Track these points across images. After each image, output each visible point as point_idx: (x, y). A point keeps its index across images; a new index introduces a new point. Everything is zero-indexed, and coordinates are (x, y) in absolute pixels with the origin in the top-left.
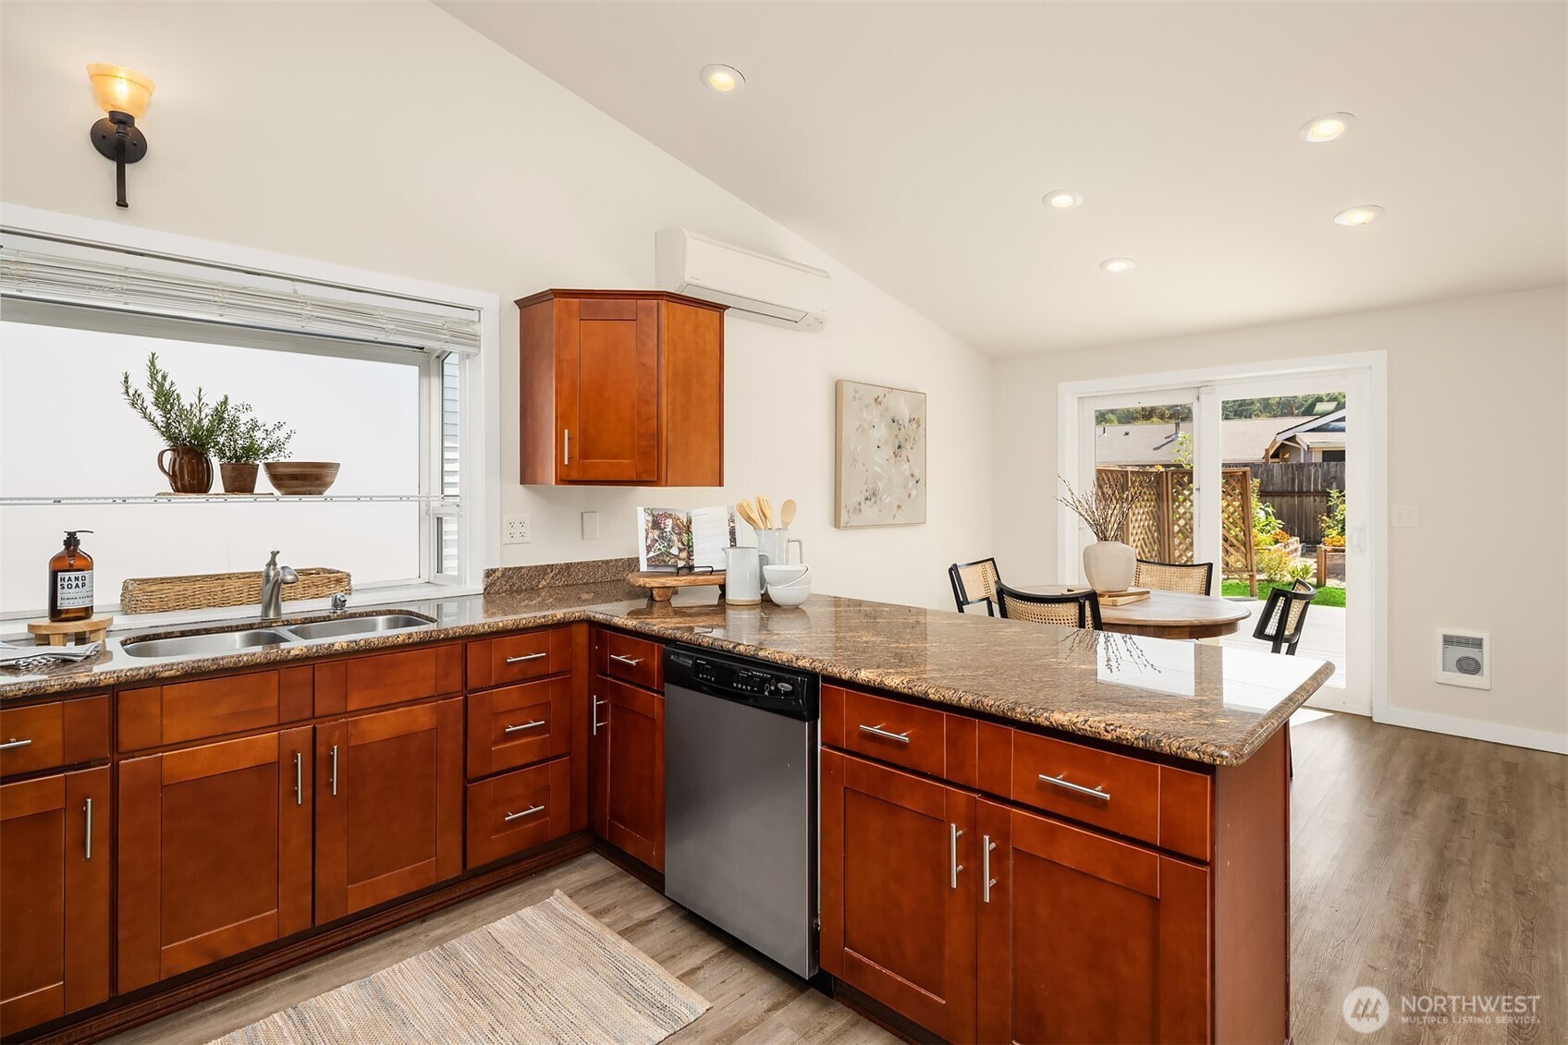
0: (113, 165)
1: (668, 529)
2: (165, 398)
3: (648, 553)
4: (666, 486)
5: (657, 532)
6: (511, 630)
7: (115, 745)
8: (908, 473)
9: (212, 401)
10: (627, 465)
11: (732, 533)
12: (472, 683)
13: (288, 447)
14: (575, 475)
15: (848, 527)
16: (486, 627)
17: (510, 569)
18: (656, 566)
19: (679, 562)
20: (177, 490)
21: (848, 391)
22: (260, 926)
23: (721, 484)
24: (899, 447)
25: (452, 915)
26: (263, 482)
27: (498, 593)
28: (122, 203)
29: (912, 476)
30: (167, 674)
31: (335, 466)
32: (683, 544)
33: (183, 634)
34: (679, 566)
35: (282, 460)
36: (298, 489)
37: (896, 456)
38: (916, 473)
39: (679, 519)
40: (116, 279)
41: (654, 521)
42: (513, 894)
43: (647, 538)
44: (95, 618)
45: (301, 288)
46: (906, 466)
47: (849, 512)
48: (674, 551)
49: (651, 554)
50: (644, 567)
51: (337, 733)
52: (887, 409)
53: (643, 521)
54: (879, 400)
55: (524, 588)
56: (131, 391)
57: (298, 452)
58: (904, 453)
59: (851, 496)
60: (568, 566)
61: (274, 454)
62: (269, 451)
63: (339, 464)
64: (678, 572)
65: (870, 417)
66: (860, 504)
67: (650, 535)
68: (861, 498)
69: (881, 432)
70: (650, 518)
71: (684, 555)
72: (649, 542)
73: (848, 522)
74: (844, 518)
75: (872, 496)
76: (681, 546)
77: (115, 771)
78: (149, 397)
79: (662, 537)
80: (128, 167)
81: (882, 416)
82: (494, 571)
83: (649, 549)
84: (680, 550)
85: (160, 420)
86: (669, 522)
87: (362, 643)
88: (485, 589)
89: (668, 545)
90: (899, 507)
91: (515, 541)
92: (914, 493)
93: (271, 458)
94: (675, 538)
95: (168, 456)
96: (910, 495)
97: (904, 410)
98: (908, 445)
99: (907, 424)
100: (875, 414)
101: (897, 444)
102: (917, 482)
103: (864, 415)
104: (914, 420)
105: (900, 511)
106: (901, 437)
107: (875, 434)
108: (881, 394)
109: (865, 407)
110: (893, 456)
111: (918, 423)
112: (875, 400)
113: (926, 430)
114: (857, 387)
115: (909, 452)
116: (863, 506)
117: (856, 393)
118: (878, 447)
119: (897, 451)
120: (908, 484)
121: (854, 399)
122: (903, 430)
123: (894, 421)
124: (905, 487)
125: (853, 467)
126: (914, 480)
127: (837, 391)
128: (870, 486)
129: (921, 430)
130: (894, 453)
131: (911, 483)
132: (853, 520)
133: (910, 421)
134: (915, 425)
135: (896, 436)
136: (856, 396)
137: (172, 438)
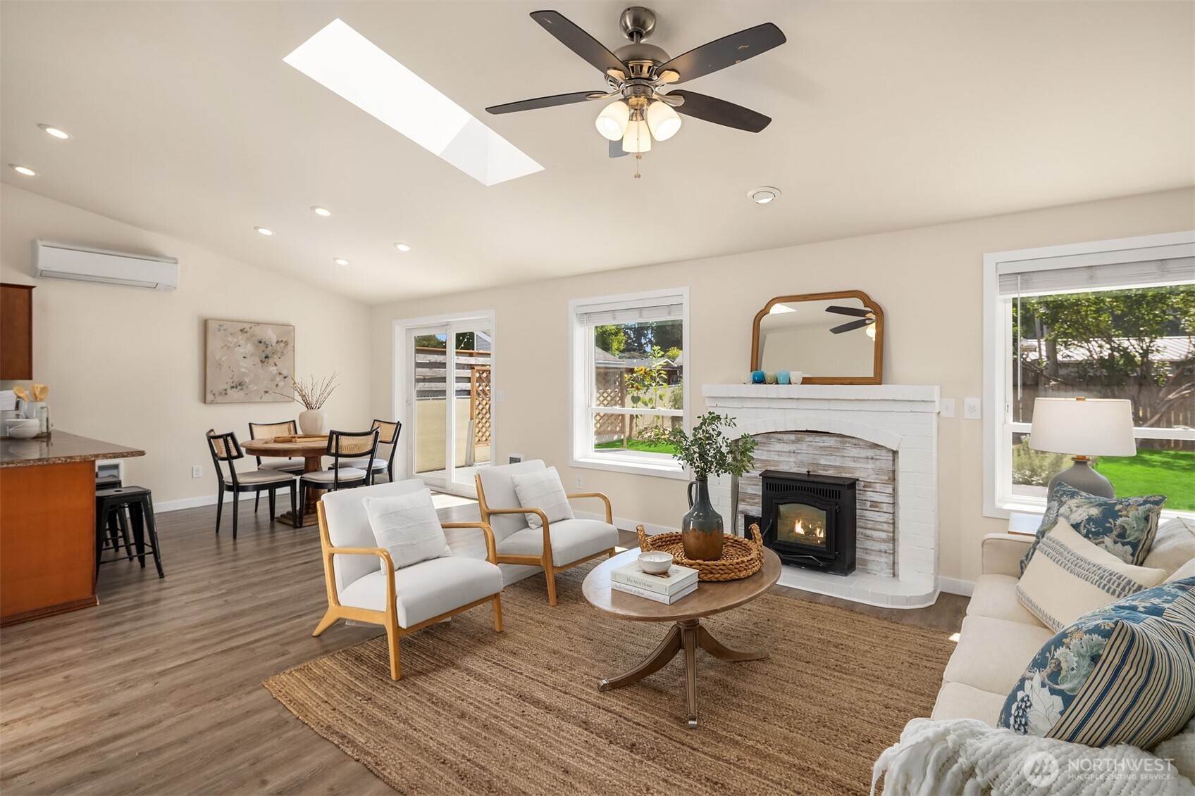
8: (275, 372)
15: (212, 403)
21: (212, 326)
23: (30, 378)
24: (266, 357)
29: (280, 374)
37: (263, 363)
38: (285, 373)
46: (274, 370)
47: (214, 394)
52: (253, 335)
54: (246, 330)
58: (271, 361)
59: (217, 384)
65: (235, 340)
66: (226, 390)
68: (228, 387)
69: (249, 348)
73: (214, 400)
74: (210, 397)
75: (240, 385)
81: (248, 339)
90: (266, 392)
92: (281, 384)
96: (277, 385)
97: (271, 336)
98: (275, 356)
99: (274, 344)
100: (241, 339)
101: (264, 356)
102: (285, 378)
103: (230, 339)
104: (282, 341)
105: (267, 394)
106: (268, 352)
107: (241, 350)
108: (247, 326)
109: (232, 334)
110: (260, 363)
111: (286, 343)
112: (242, 330)
113: (294, 347)
114: (222, 323)
115: (277, 360)
116: (229, 392)
117: (221, 326)
118: (244, 357)
119: (264, 360)
120: (275, 379)
121: (219, 330)
122: (270, 347)
123: (260, 342)
124: (272, 380)
125: (218, 369)
126: (282, 377)
127: (205, 325)
128: (236, 380)
129: (290, 347)
130: (261, 361)
131: (278, 378)
132: (219, 399)
133: (277, 342)
134: (282, 345)
135: (263, 351)
136: (222, 328)
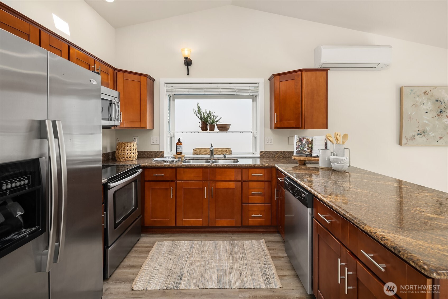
0: (187, 67)
1: (304, 142)
2: (199, 112)
3: (296, 149)
4: (304, 129)
5: (300, 143)
6: (253, 167)
7: (176, 179)
9: (208, 112)
10: (292, 123)
11: (326, 145)
12: (244, 179)
13: (221, 120)
14: (278, 126)
15: (406, 145)
16: (246, 165)
17: (267, 151)
18: (299, 154)
19: (307, 153)
20: (203, 130)
21: (407, 90)
22: (199, 222)
23: (327, 128)
25: (239, 235)
26: (216, 129)
27: (263, 157)
28: (188, 74)
30: (183, 166)
31: (230, 125)
32: (309, 147)
33: (196, 159)
34: (307, 154)
35: (220, 124)
36: (222, 130)
39: (308, 139)
40: (188, 89)
41: (299, 140)
42: (254, 236)
43: (296, 145)
44: (183, 154)
45: (219, 85)
46: (446, 121)
47: (407, 139)
48: (306, 149)
49: (297, 150)
50: (295, 154)
51: (213, 185)
52: (432, 96)
53: (296, 139)
55: (270, 157)
56: (195, 111)
57: (223, 122)
58: (444, 114)
59: (407, 133)
60: (284, 152)
61: (218, 122)
62: (217, 121)
63: (230, 124)
64: (307, 156)
65: (421, 100)
66: (414, 136)
67: (298, 144)
68: (415, 134)
69: (429, 105)
70: (298, 139)
71: (309, 151)
72: (297, 146)
73: (407, 143)
74: (404, 141)
75: (422, 133)
76: (308, 148)
77: (176, 183)
78: (197, 111)
79: (301, 145)
80: (189, 67)
81: (429, 99)
82: (262, 152)
83: (297, 148)
84: (308, 149)
85: (199, 117)
86: (305, 140)
87: (218, 165)
88: (260, 156)
89: (304, 147)
91: (268, 144)
93: (218, 123)
94: (306, 145)
95: (201, 123)
97: (445, 96)
99: (446, 100)
100: (424, 99)
101: (439, 111)
103: (417, 99)
105: (441, 140)
106: (442, 108)
107: (424, 107)
108: (428, 90)
109: (418, 96)
110: (437, 116)
112: (425, 93)
114: (412, 88)
116: (416, 137)
117: (411, 90)
118: (426, 112)
119: (439, 114)
121: (411, 93)
122: (443, 104)
123: (437, 101)
124: (445, 129)
125: (410, 121)
127: (401, 90)
128: (421, 129)
132: (410, 142)
135: (439, 107)
136: (412, 92)
137: (201, 119)
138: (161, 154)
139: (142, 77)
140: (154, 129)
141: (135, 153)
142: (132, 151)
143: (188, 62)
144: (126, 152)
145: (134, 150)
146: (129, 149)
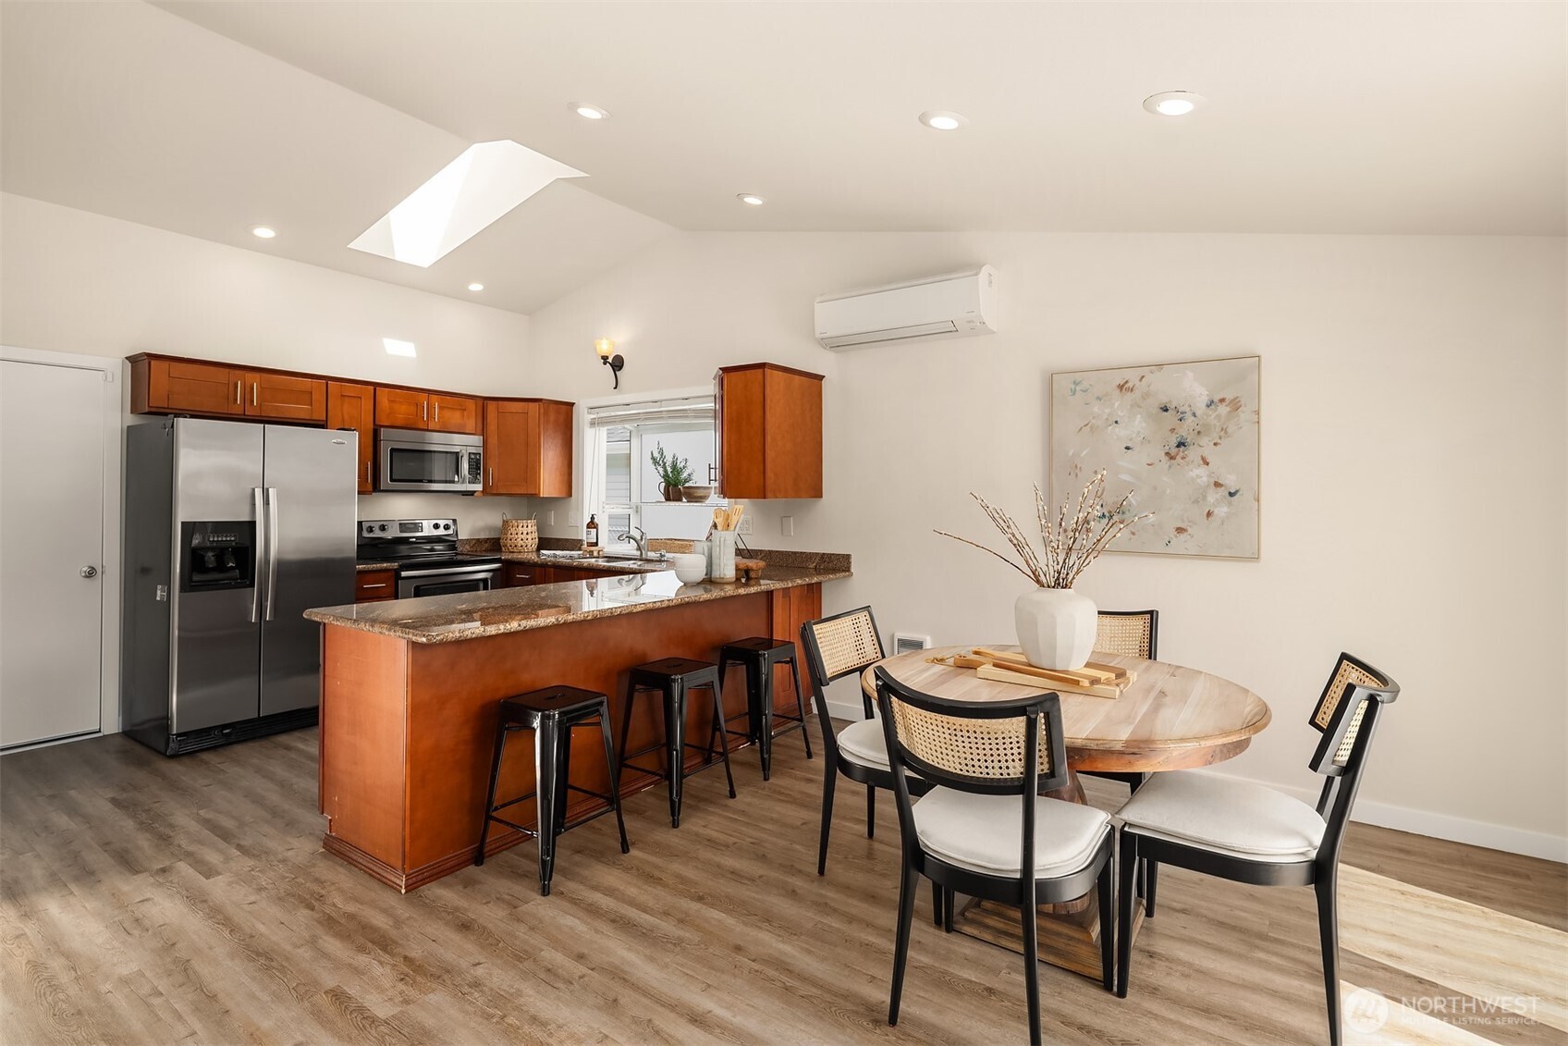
0: (615, 373)
8: (1204, 480)
20: (666, 500)
21: (1065, 386)
24: (1181, 444)
26: (684, 500)
28: (616, 387)
29: (1217, 485)
35: (689, 485)
36: (690, 500)
37: (1172, 458)
38: (1231, 481)
46: (1200, 474)
47: (1065, 532)
52: (1146, 396)
54: (1130, 385)
58: (1193, 453)
60: (770, 552)
62: (686, 481)
65: (1107, 411)
68: (1092, 515)
69: (1136, 426)
80: (618, 373)
81: (1135, 405)
85: (662, 473)
90: (1180, 530)
92: (1221, 511)
93: (686, 484)
95: (663, 484)
96: (1209, 514)
97: (1194, 390)
98: (1205, 441)
99: (1200, 406)
100: (1119, 405)
101: (1174, 442)
102: (1231, 494)
103: (1096, 409)
104: (1222, 400)
105: (1183, 537)
106: (1185, 431)
107: (1121, 431)
108: (1132, 377)
109: (1099, 399)
110: (1165, 459)
111: (1235, 405)
112: (1121, 387)
113: (1258, 413)
114: (1078, 377)
115: (1208, 451)
117: (1076, 383)
118: (1127, 448)
119: (1174, 451)
120: (1204, 498)
121: (1074, 392)
122: (1190, 419)
123: (1165, 410)
124: (1196, 502)
125: (1073, 475)
126: (1222, 492)
129: (1245, 415)
130: (1167, 454)
131: (1213, 496)
133: (1210, 404)
134: (1223, 409)
135: (1173, 430)
136: (1078, 388)
137: (666, 476)
138: (575, 544)
139: (531, 404)
140: (571, 496)
141: (525, 540)
142: (520, 535)
143: (617, 364)
144: (509, 536)
145: (525, 533)
146: (514, 532)
